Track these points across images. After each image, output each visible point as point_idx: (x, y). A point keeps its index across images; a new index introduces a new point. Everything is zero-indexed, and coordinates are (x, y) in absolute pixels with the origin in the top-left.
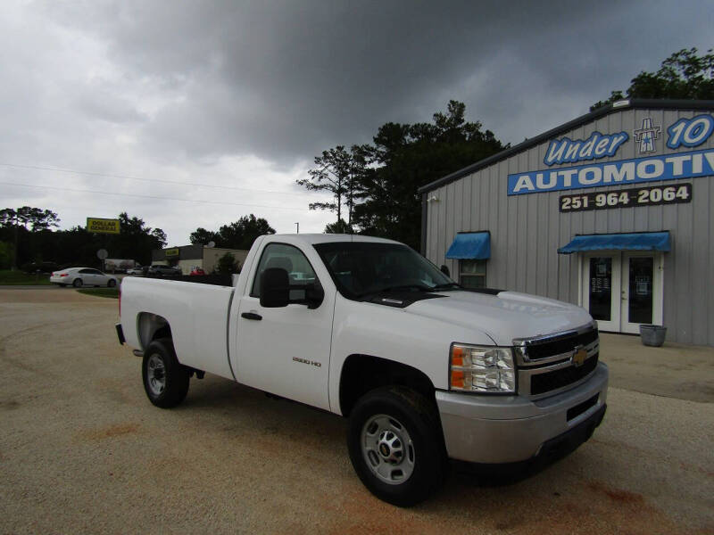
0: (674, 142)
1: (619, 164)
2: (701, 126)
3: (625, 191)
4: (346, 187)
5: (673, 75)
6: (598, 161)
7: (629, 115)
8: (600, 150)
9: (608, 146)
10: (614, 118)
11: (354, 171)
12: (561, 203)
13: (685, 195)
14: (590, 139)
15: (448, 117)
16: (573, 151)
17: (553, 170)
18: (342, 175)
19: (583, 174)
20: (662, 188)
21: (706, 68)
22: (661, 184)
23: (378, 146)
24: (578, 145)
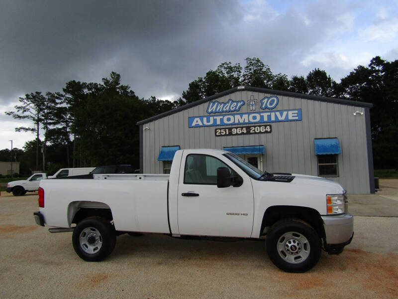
0: (263, 106)
1: (241, 115)
2: (273, 101)
3: (245, 127)
4: (43, 118)
5: (222, 73)
6: (232, 113)
7: (244, 93)
8: (233, 108)
9: (236, 106)
10: (238, 93)
11: (48, 108)
12: (216, 132)
13: (269, 130)
14: (228, 102)
15: (111, 81)
16: (220, 107)
17: (211, 116)
18: (40, 110)
19: (225, 118)
20: (260, 126)
21: (235, 72)
22: (259, 124)
23: (66, 94)
24: (223, 105)
